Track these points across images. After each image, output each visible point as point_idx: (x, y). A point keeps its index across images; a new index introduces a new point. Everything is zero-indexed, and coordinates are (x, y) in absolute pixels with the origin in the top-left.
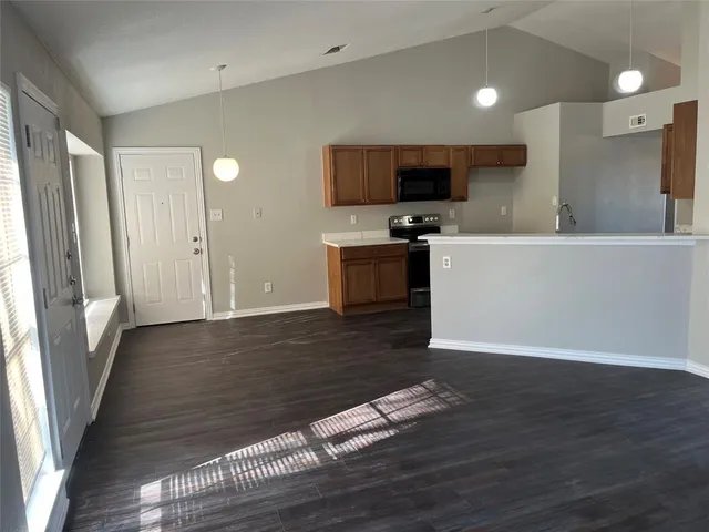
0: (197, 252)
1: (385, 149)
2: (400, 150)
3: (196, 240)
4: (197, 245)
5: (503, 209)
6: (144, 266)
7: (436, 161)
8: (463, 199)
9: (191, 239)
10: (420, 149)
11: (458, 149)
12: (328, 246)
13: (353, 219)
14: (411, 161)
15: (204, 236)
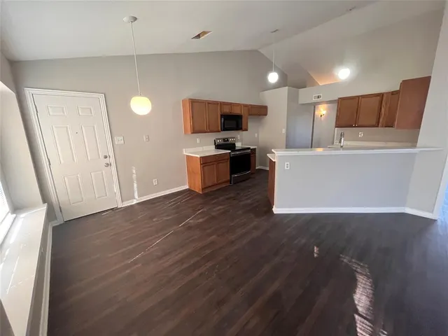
0: (108, 165)
1: (216, 103)
2: (223, 104)
3: (106, 157)
4: (107, 161)
5: (256, 135)
6: (66, 179)
7: (237, 111)
8: (246, 130)
9: (102, 157)
10: (231, 104)
11: (246, 106)
12: (187, 156)
13: (198, 141)
14: (226, 110)
15: (111, 154)
